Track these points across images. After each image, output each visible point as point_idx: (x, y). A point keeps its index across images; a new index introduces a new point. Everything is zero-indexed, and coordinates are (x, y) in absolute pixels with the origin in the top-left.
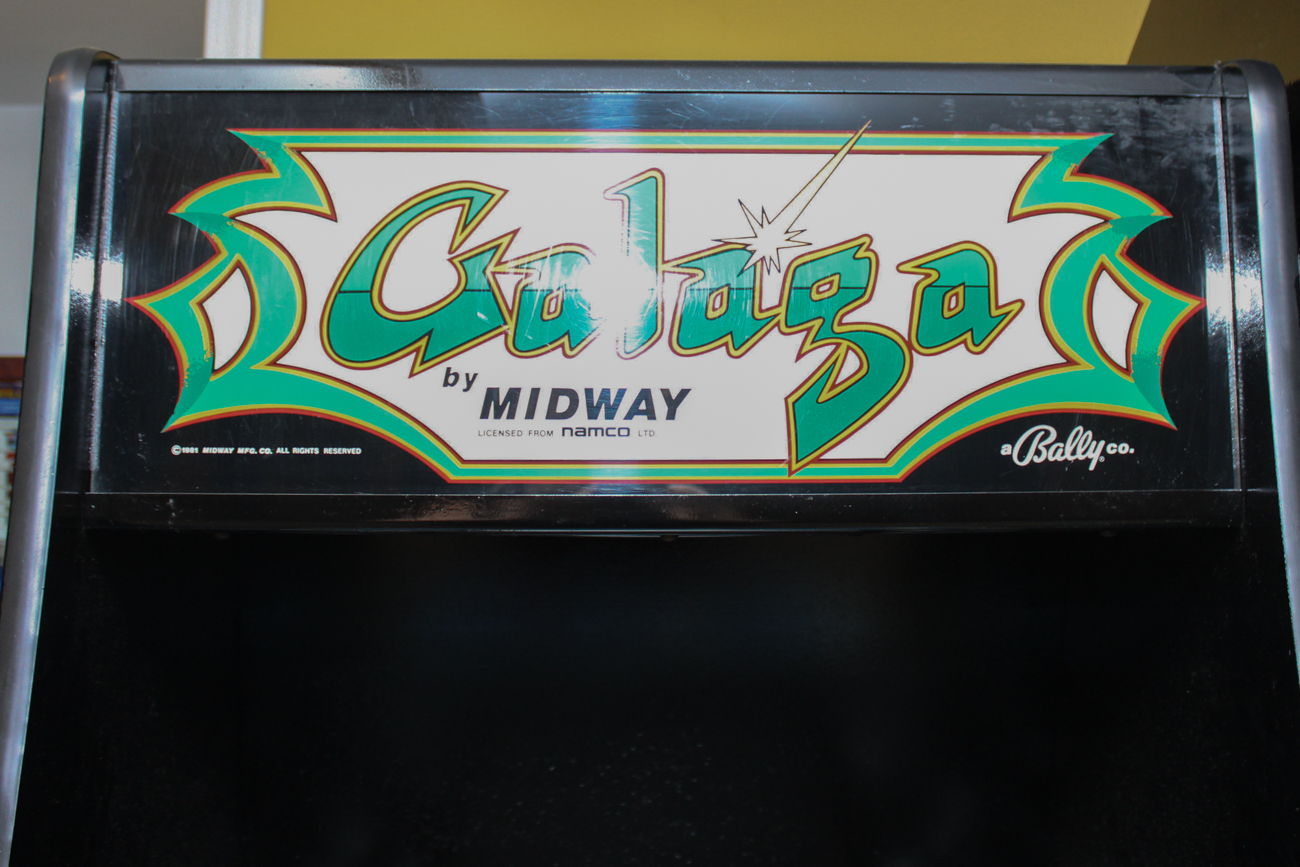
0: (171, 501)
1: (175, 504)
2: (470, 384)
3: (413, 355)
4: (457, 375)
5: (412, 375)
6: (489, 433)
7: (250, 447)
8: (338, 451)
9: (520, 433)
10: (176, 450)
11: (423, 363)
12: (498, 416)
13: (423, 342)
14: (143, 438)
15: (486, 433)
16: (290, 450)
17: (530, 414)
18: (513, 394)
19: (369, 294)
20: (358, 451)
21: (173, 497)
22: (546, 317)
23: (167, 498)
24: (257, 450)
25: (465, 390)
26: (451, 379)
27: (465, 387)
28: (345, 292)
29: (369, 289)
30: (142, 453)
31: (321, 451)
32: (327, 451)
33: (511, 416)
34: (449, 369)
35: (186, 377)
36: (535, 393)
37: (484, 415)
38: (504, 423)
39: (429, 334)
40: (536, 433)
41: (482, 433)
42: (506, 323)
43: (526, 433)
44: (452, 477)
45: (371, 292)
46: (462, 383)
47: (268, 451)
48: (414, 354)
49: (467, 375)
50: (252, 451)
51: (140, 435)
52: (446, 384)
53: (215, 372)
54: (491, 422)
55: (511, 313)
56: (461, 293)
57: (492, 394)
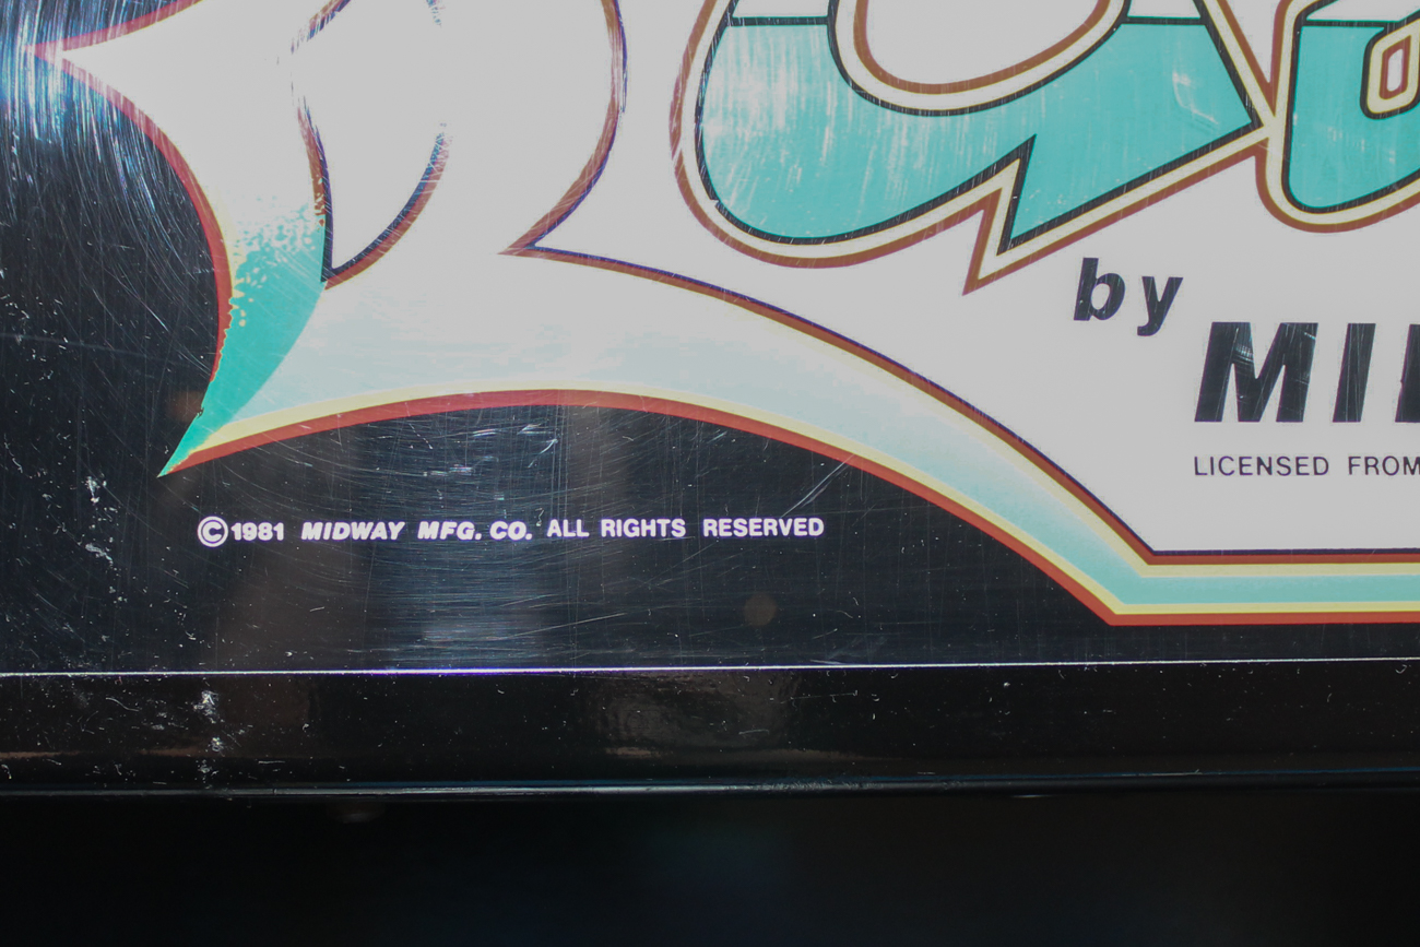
0: (207, 698)
1: (220, 705)
2: (1158, 309)
3: (975, 221)
4: (1116, 285)
5: (973, 283)
6: (1228, 466)
7: (459, 520)
8: (748, 527)
9: (1321, 466)
10: (210, 532)
11: (1006, 243)
12: (1250, 411)
13: (1005, 181)
14: (100, 492)
15: (1217, 465)
16: (592, 526)
17: (1349, 406)
18: (1295, 344)
19: (824, 28)
20: (815, 527)
21: (214, 684)
22: (1377, 104)
23: (195, 687)
24: (482, 528)
25: (1144, 331)
26: (1100, 296)
27: (1144, 320)
28: (750, 22)
29: (824, 12)
30: (102, 544)
31: (694, 528)
32: (713, 527)
33: (1292, 410)
34: (1090, 265)
35: (236, 294)
36: (1360, 340)
37: (1209, 409)
38: (1269, 434)
39: (1024, 152)
40: (1371, 464)
41: (1204, 467)
42: (1256, 123)
43: (1339, 465)
44: (1120, 604)
45: (829, 20)
46: (1135, 308)
47: (518, 531)
48: (979, 215)
49: (1149, 283)
50: (467, 531)
51: (92, 484)
52: (1084, 311)
53: (333, 274)
54: (1231, 434)
55: (1269, 91)
56: (1116, 25)
57: (1226, 342)
